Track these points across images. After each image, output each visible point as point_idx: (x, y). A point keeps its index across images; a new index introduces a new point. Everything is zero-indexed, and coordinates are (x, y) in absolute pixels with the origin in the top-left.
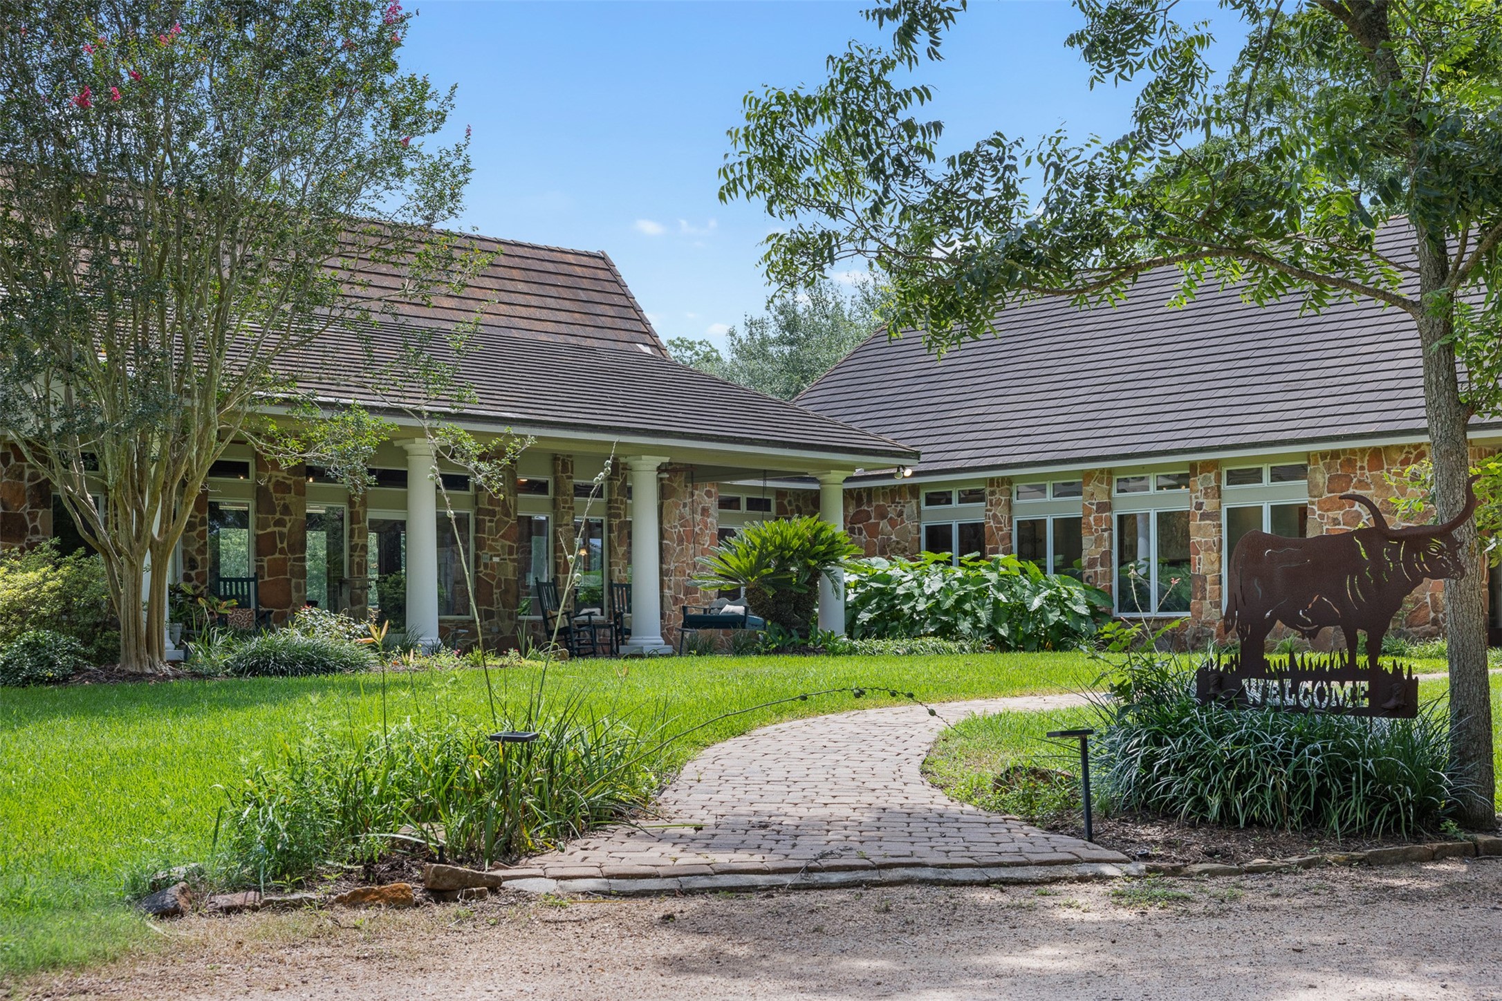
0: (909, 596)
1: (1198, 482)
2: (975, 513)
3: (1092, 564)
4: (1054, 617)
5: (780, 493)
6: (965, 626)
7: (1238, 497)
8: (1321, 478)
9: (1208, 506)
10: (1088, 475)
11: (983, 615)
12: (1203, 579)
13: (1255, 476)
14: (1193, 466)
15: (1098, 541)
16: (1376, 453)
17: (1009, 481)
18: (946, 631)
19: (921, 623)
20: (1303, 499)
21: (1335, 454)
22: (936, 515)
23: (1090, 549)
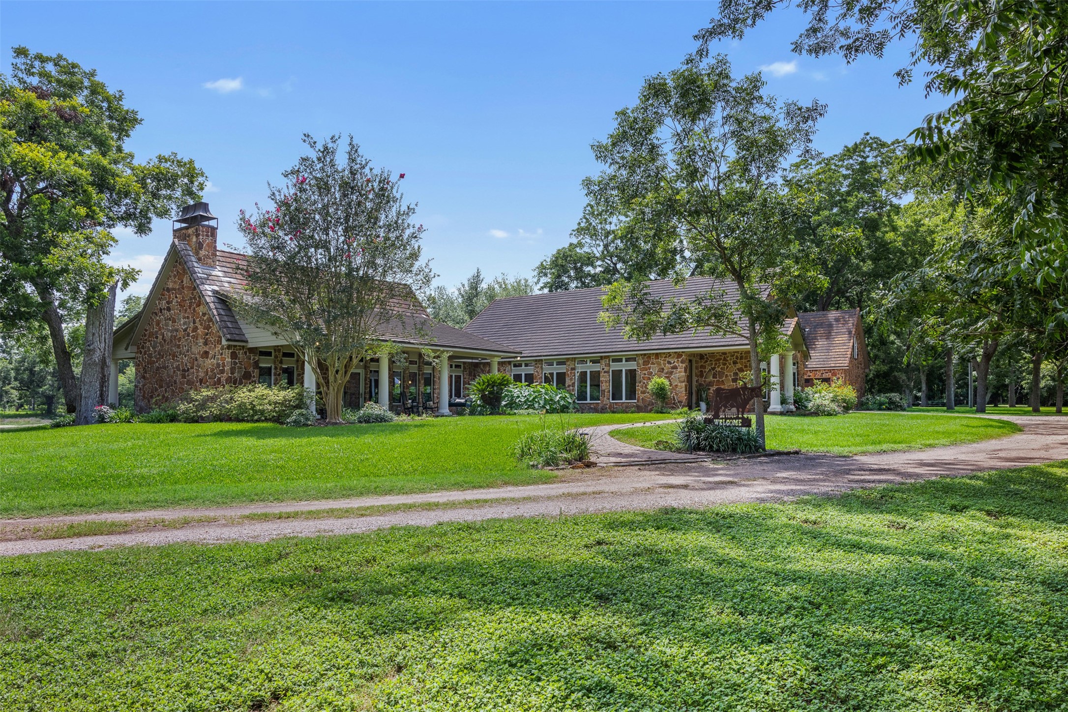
0: (518, 397)
1: (603, 362)
2: (530, 370)
3: (569, 386)
4: (562, 403)
5: (464, 363)
6: (536, 405)
7: (615, 366)
8: (641, 362)
9: (606, 369)
10: (568, 359)
11: (542, 402)
12: (604, 391)
13: (620, 360)
14: (601, 357)
15: (571, 379)
16: (657, 354)
17: (542, 360)
18: (531, 407)
19: (522, 405)
20: (636, 368)
21: (645, 355)
22: (517, 371)
23: (568, 382)
